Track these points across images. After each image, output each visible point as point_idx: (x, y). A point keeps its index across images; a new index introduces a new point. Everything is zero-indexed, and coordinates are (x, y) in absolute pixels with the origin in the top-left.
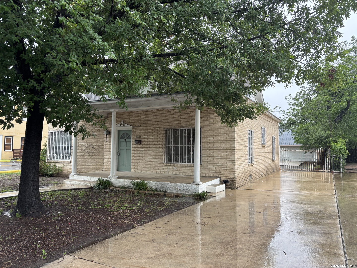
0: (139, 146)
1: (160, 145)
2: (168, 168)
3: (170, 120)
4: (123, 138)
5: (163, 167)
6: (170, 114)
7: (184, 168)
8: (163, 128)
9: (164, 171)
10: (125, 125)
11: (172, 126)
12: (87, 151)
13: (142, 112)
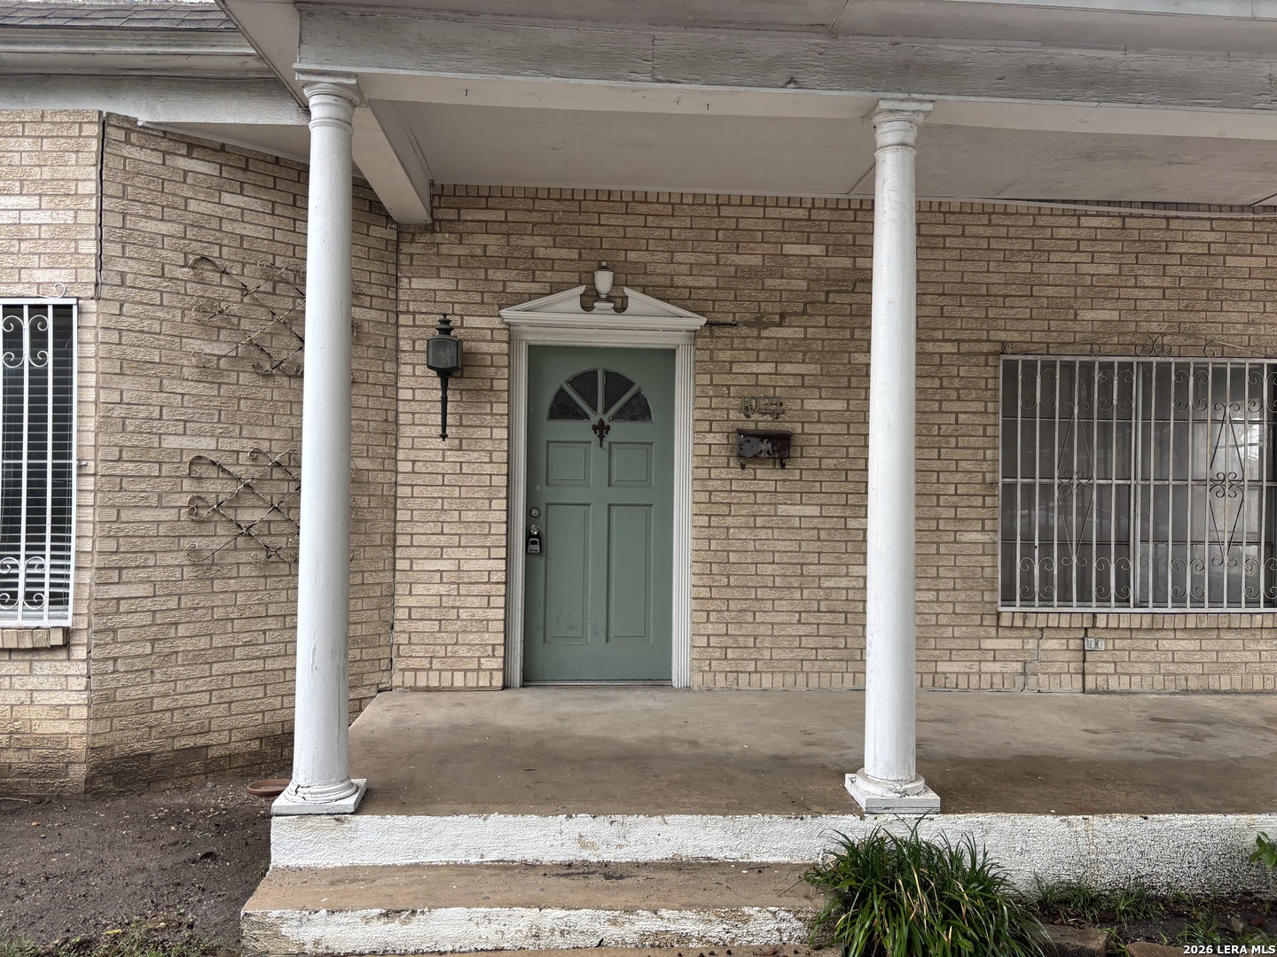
0: (767, 476)
1: (958, 477)
2: (1031, 644)
3: (1050, 291)
4: (579, 415)
5: (987, 644)
6: (1051, 244)
7: (1165, 644)
8: (986, 347)
9: (996, 667)
10: (636, 299)
11: (1069, 338)
12: (245, 516)
13: (802, 213)
